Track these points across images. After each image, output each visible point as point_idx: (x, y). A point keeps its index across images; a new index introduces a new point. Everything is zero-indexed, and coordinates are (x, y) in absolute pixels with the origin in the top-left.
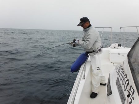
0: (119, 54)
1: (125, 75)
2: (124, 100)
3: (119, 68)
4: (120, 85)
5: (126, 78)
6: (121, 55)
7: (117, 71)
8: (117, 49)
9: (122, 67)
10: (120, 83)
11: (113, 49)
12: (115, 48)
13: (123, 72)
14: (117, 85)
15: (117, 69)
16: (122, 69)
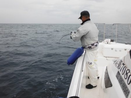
0: (112, 49)
1: (128, 70)
2: (127, 93)
3: (119, 63)
4: (121, 78)
5: (129, 73)
6: (114, 50)
7: (117, 66)
8: (110, 44)
9: (123, 62)
10: (121, 77)
11: (106, 44)
12: (108, 43)
13: (125, 67)
14: (118, 79)
15: (116, 63)
16: (124, 64)
